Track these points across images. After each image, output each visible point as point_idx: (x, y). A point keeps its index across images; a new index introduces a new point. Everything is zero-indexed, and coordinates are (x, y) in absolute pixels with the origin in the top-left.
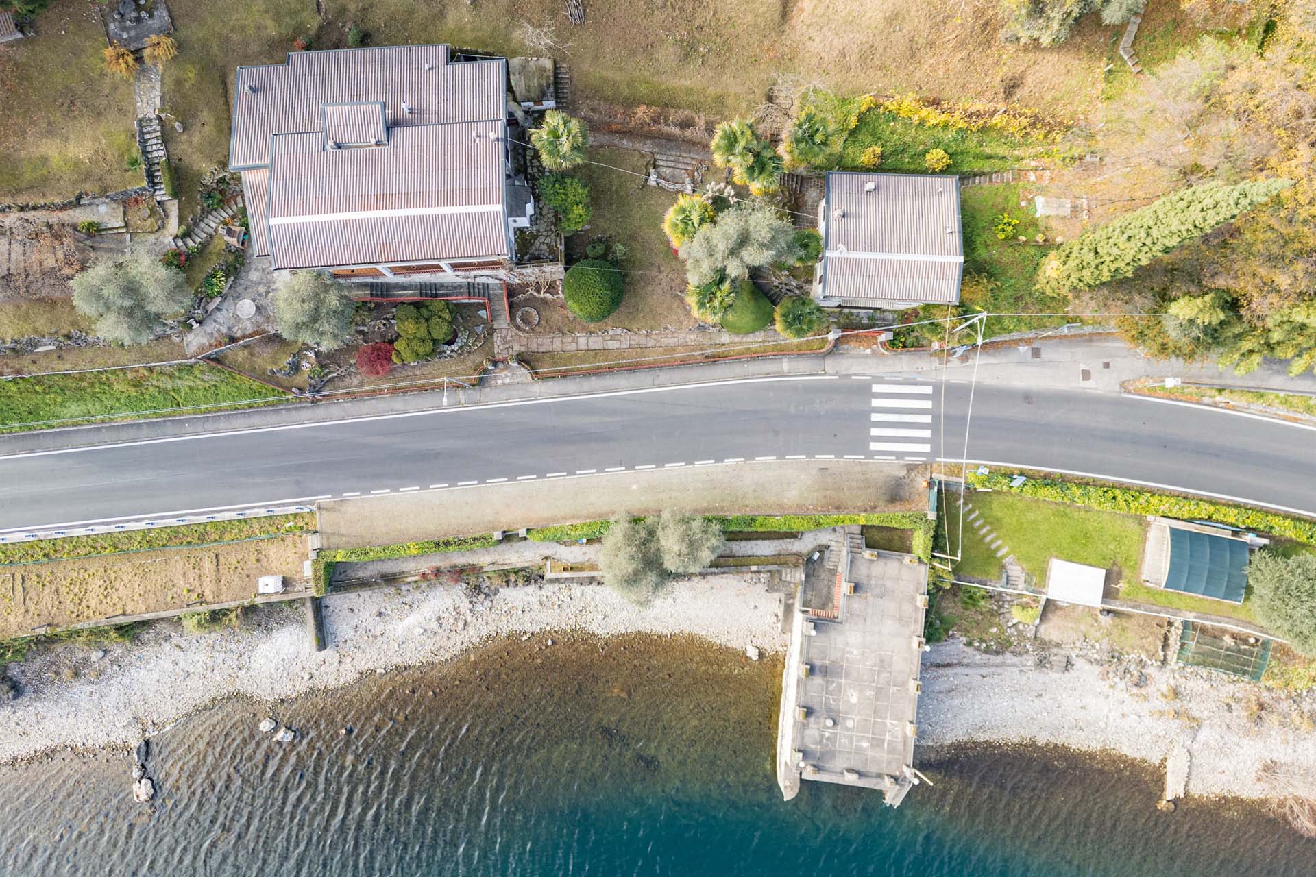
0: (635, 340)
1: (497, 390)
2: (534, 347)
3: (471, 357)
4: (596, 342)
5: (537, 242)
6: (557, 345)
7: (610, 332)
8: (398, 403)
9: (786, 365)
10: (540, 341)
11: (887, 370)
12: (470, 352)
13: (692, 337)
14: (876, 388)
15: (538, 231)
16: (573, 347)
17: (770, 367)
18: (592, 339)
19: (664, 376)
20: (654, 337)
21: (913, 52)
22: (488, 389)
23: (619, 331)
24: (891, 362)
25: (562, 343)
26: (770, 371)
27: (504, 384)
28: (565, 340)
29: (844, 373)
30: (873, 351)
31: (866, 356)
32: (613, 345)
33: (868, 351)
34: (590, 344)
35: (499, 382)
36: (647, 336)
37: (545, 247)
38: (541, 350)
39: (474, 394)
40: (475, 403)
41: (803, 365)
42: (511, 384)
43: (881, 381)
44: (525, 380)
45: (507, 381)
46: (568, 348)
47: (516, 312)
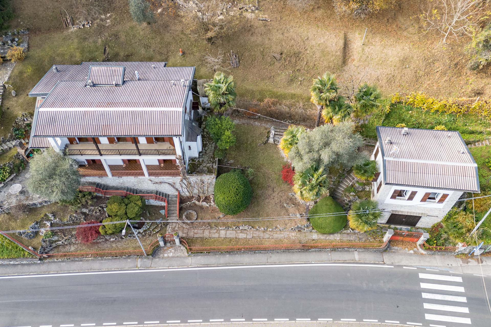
0: (257, 234)
1: (163, 260)
2: (191, 234)
3: (151, 238)
4: (231, 234)
5: (201, 166)
6: (206, 234)
7: (241, 228)
8: (96, 265)
9: (356, 256)
10: (196, 231)
11: (427, 264)
12: (150, 235)
13: (293, 234)
14: (422, 276)
15: (203, 161)
16: (216, 235)
17: (346, 256)
18: (228, 232)
19: (275, 257)
20: (268, 233)
21: (417, 79)
22: (157, 259)
23: (246, 228)
24: (428, 259)
25: (210, 233)
26: (346, 259)
27: (168, 257)
28: (211, 231)
29: (397, 264)
30: (414, 251)
31: (411, 254)
32: (242, 236)
33: (412, 252)
34: (228, 234)
35: (166, 255)
36: (264, 232)
37: (206, 168)
38: (196, 236)
39: (147, 262)
40: (148, 268)
41: (369, 257)
42: (173, 257)
43: (424, 271)
44: (183, 255)
45: (171, 255)
46: (213, 236)
47: (184, 213)
